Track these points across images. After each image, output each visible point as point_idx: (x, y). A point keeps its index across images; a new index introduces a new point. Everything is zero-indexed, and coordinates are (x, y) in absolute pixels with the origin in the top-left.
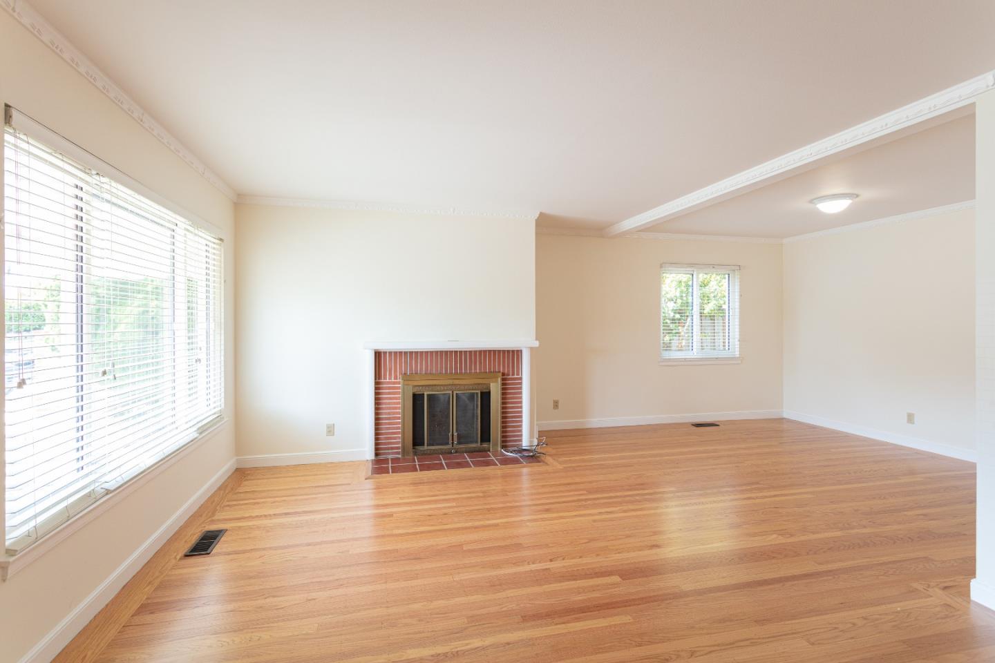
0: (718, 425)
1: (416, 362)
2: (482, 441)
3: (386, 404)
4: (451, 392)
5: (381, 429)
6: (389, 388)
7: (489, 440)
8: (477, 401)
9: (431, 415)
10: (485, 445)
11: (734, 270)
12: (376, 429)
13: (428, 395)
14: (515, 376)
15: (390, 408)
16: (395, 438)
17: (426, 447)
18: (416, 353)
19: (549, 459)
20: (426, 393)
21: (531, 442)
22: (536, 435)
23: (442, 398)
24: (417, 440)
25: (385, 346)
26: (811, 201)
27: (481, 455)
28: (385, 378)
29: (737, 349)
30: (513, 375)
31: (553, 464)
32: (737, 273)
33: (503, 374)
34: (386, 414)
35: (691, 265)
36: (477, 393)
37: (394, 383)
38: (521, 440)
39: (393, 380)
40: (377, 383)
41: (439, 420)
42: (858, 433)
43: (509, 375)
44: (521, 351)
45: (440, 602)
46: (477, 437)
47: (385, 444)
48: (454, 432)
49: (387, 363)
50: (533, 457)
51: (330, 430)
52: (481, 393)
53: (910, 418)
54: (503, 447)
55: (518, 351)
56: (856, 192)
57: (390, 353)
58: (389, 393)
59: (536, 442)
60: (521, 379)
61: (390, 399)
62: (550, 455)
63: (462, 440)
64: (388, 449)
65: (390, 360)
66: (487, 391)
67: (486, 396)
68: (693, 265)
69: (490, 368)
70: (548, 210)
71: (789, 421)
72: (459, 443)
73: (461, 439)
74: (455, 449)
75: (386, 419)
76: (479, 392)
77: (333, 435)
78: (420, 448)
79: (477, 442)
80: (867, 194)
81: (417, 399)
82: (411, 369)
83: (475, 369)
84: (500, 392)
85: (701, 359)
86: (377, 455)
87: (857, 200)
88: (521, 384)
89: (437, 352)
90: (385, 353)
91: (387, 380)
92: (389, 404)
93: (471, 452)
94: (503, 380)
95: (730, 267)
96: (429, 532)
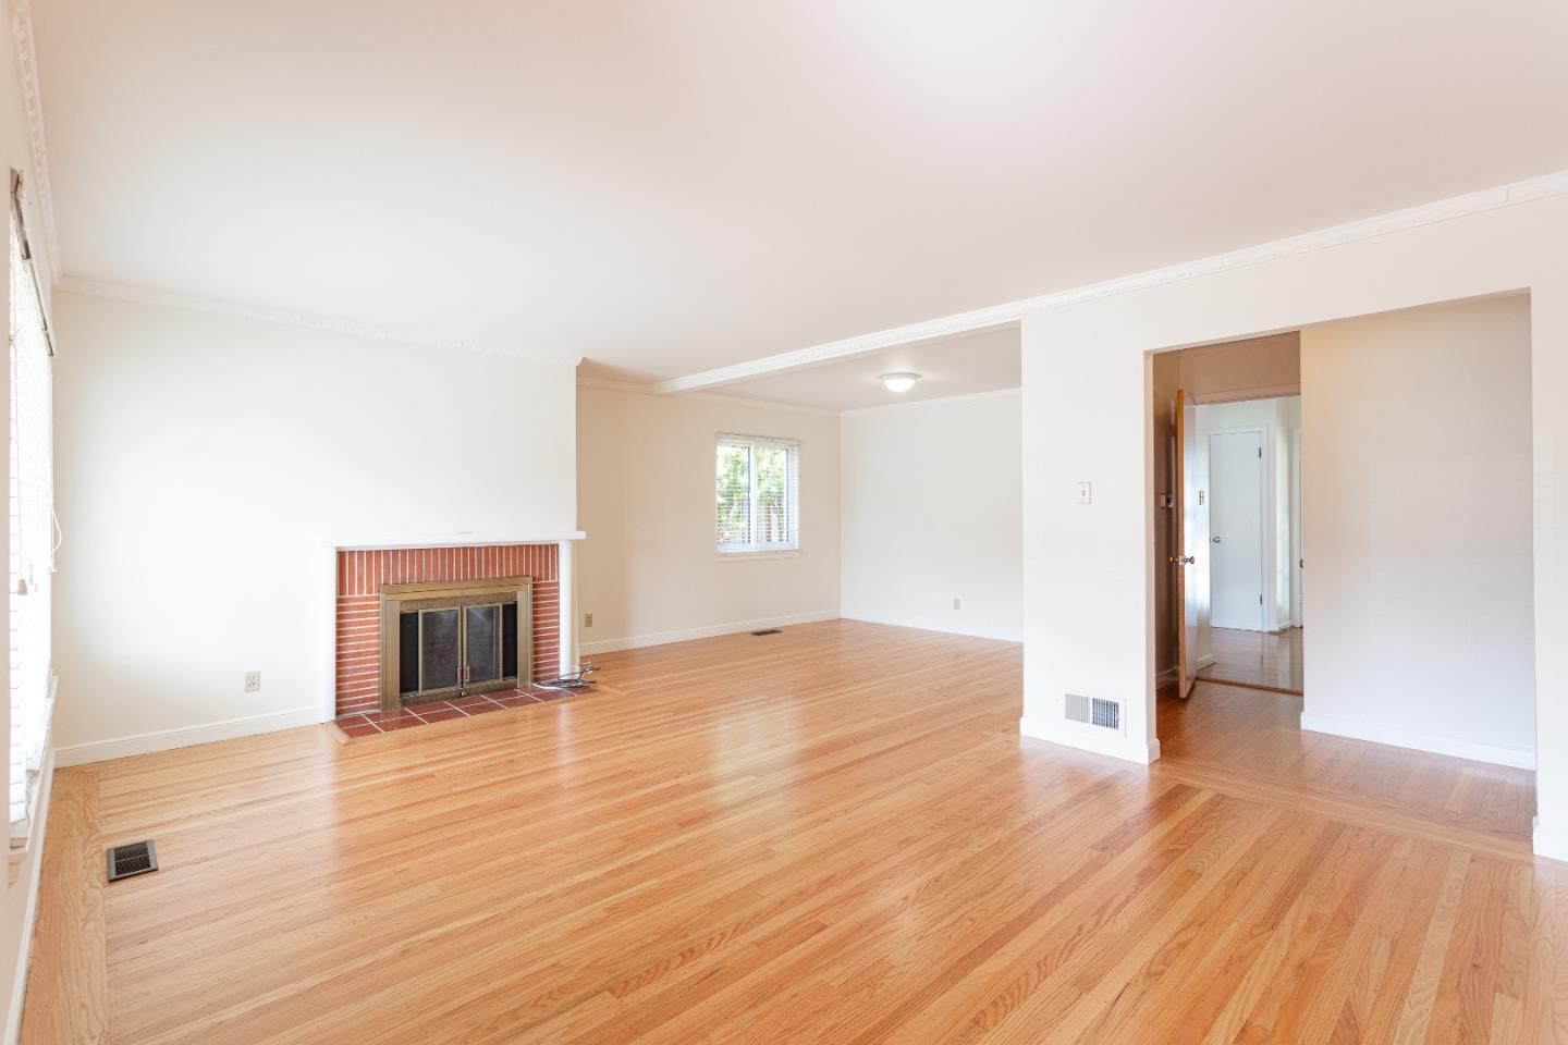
0: (780, 632)
1: (404, 567)
2: (505, 675)
3: (353, 632)
4: (459, 608)
5: (346, 672)
6: (359, 608)
7: (515, 674)
8: (498, 618)
9: (429, 643)
10: (511, 680)
11: (792, 446)
12: (338, 672)
13: (424, 614)
14: (550, 581)
15: (359, 639)
16: (369, 684)
17: (420, 692)
18: (404, 552)
19: (602, 688)
20: (421, 612)
21: (572, 669)
22: (578, 660)
23: (446, 617)
24: (407, 682)
25: (352, 542)
26: (880, 377)
27: (506, 694)
28: (351, 592)
29: (797, 541)
30: (547, 579)
31: (609, 692)
32: (796, 449)
33: (534, 579)
34: (353, 647)
35: (750, 437)
36: (498, 608)
37: (367, 599)
38: (558, 669)
39: (365, 594)
40: (339, 601)
41: (443, 650)
42: (910, 625)
43: (540, 579)
44: (558, 545)
45: (578, 834)
46: (498, 671)
47: (352, 694)
48: (464, 666)
49: (358, 569)
50: (578, 688)
51: (253, 683)
52: (504, 606)
53: (957, 604)
54: (536, 680)
55: (553, 546)
56: (918, 373)
57: (360, 553)
58: (359, 615)
59: (578, 669)
60: (557, 584)
61: (361, 623)
62: (602, 683)
63: (477, 678)
64: (357, 702)
65: (361, 564)
66: (511, 603)
67: (511, 611)
68: (751, 437)
69: (514, 571)
70: (591, 357)
71: (847, 620)
72: (472, 682)
73: (476, 675)
74: (466, 690)
75: (353, 655)
76: (500, 605)
77: (258, 689)
78: (411, 695)
79: (497, 678)
80: (928, 376)
81: (407, 621)
82: (395, 577)
83: (494, 572)
84: (530, 603)
85: (761, 553)
86: (338, 713)
87: (919, 379)
88: (557, 591)
89: (436, 550)
90: (351, 553)
91: (356, 594)
92: (359, 631)
93: (490, 692)
94: (535, 586)
95: (790, 442)
96: (505, 781)
